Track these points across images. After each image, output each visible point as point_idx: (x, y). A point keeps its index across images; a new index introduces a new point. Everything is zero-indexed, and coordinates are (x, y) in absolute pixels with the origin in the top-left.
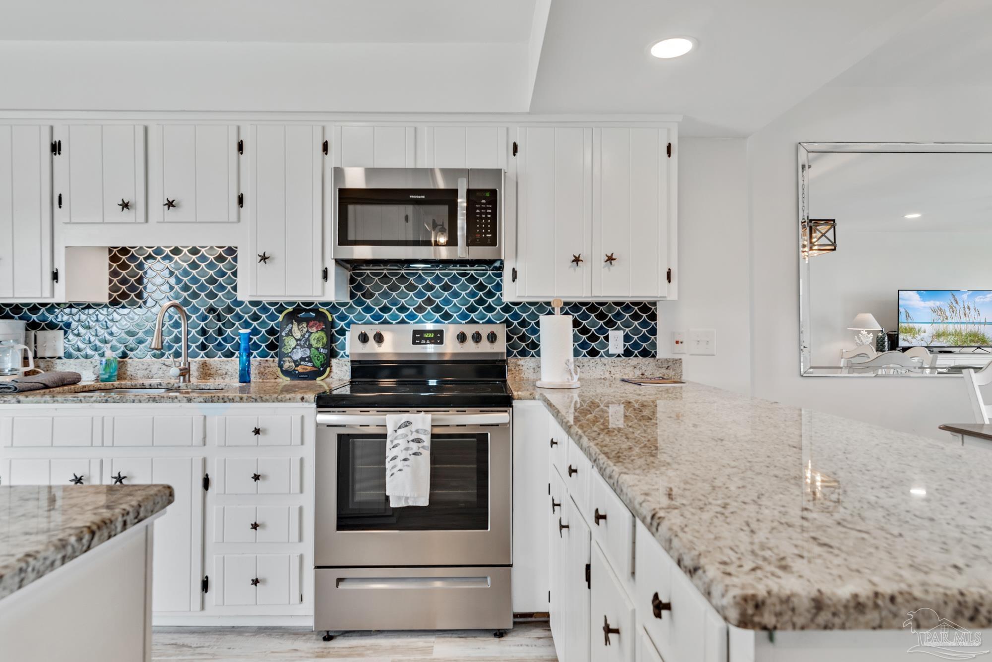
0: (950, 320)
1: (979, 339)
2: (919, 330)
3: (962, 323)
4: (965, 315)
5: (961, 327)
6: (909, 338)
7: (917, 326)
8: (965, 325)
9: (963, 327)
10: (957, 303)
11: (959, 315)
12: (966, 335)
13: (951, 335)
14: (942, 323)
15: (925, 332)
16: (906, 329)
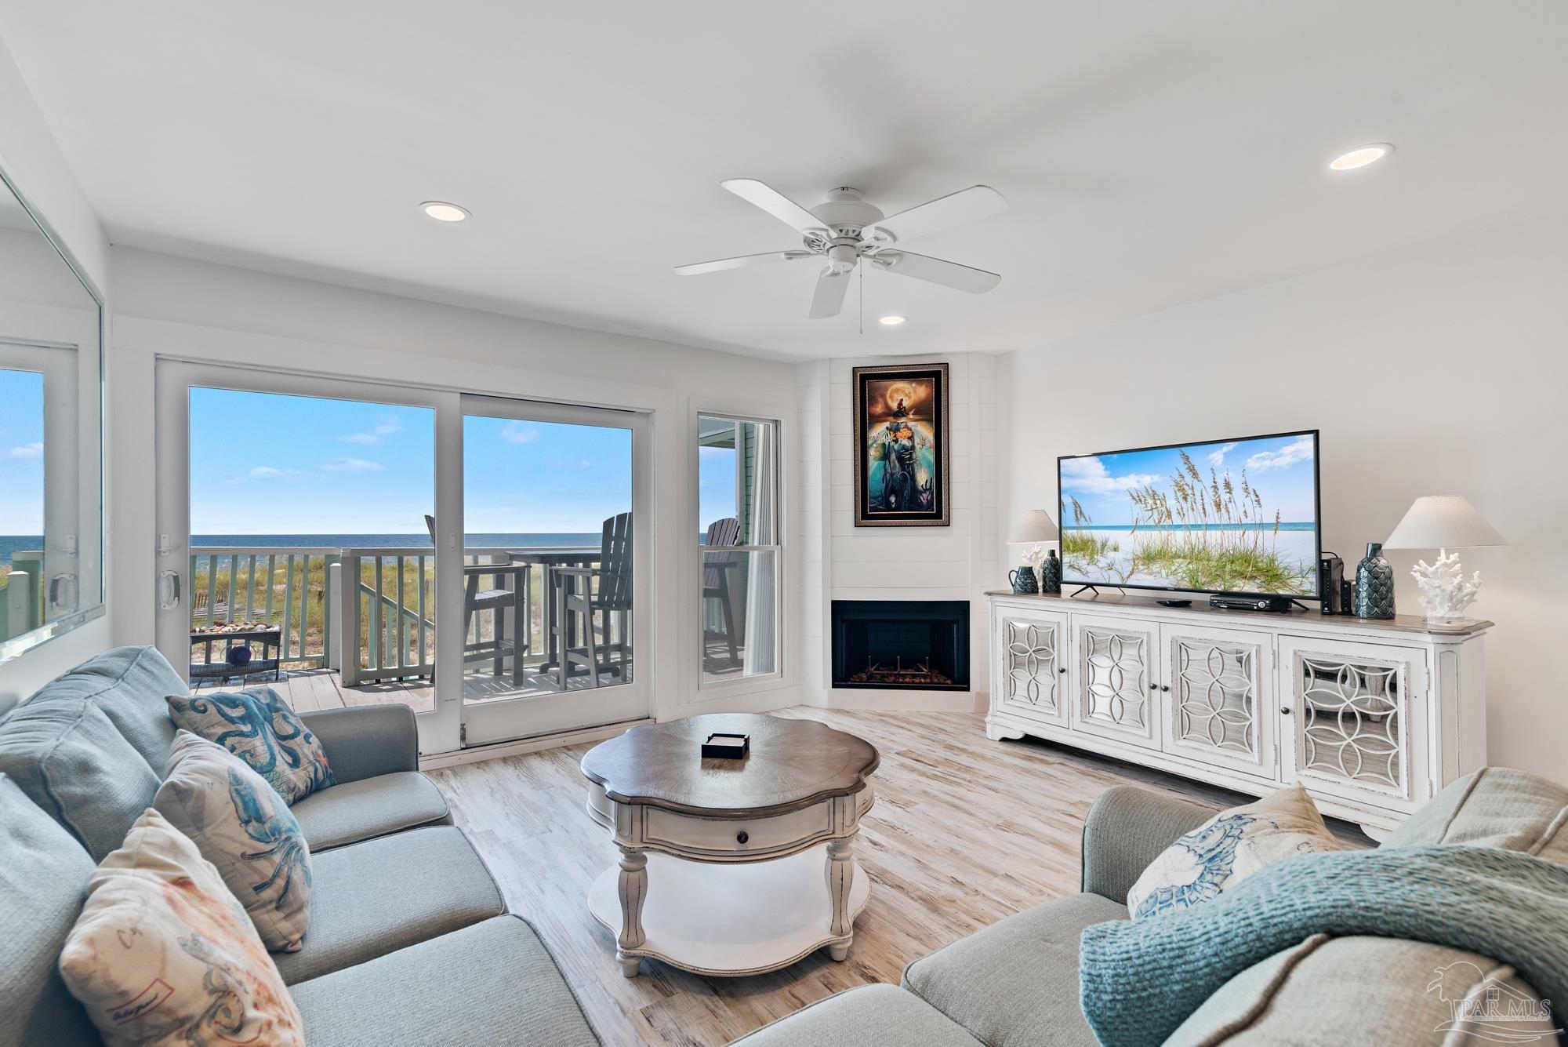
0: (1177, 520)
1: (1259, 570)
2: (1104, 545)
3: (1208, 527)
4: (1218, 505)
5: (1208, 537)
6: (1083, 563)
7: (1098, 535)
8: (1219, 533)
9: (1214, 537)
10: (1195, 475)
11: (1200, 507)
12: (1220, 558)
13: (1179, 557)
14: (1157, 526)
15: (1116, 549)
16: (1075, 542)
